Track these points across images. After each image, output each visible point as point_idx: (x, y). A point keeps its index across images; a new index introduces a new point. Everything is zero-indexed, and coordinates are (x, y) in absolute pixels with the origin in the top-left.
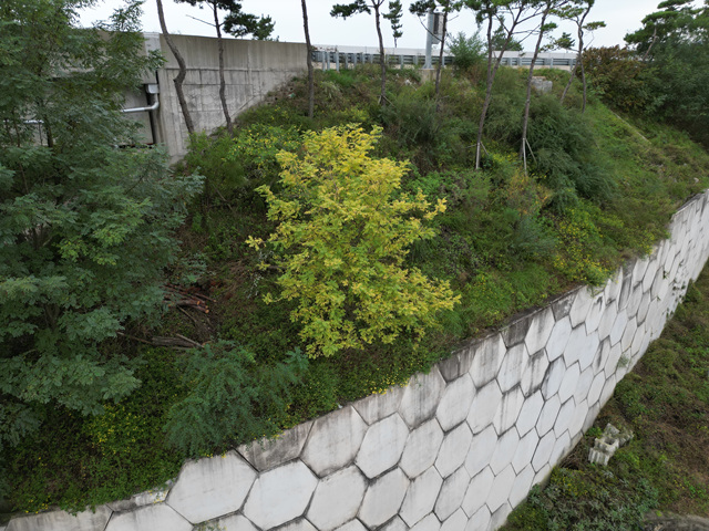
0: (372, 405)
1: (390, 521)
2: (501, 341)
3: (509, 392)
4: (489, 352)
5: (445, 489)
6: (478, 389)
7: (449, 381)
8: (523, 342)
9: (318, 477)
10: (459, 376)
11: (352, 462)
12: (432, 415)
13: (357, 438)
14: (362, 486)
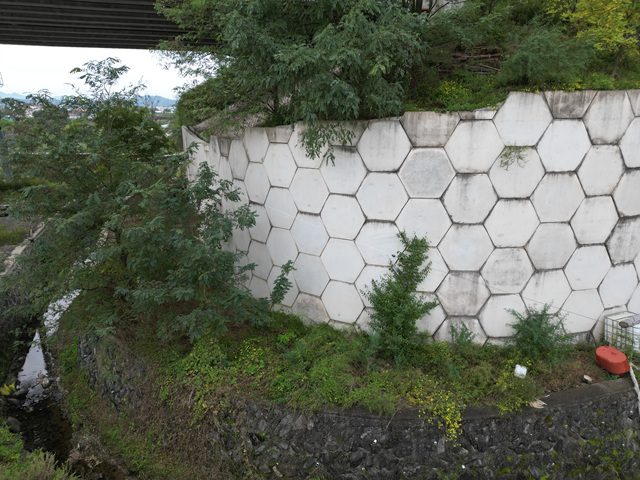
1: (635, 218)
9: (593, 143)
11: (617, 143)
13: (625, 121)
14: (620, 169)
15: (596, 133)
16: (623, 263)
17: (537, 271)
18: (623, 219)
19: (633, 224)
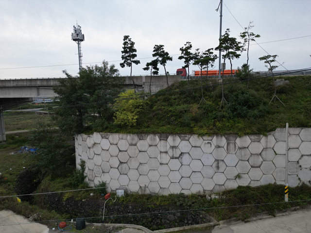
0: (121, 135)
1: (125, 163)
2: (157, 136)
3: (163, 152)
4: (153, 138)
5: (140, 166)
6: (150, 146)
7: (140, 139)
8: (166, 140)
9: (111, 144)
10: (143, 139)
11: (117, 144)
12: (135, 145)
13: (118, 140)
14: (118, 151)
15: (112, 142)
16: (124, 174)
17: (103, 172)
18: (121, 163)
19: (124, 164)
